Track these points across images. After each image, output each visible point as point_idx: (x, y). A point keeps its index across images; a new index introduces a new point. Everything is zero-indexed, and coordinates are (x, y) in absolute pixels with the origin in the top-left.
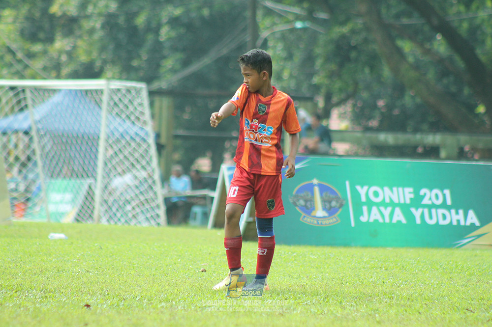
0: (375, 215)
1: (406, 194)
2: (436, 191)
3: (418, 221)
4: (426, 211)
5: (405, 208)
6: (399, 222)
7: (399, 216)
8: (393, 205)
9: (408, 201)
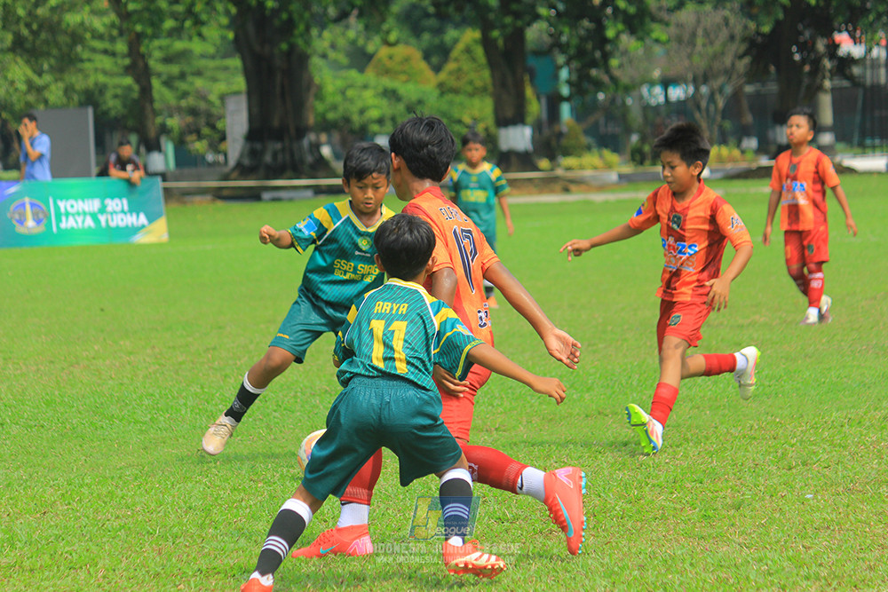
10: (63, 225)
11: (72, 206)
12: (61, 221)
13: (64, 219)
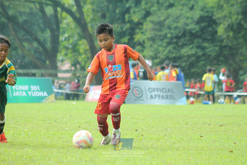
0: (17, 94)
1: (26, 87)
2: (35, 87)
3: (30, 95)
4: (32, 92)
5: (26, 92)
6: (25, 96)
7: (24, 94)
8: (22, 91)
9: (27, 90)
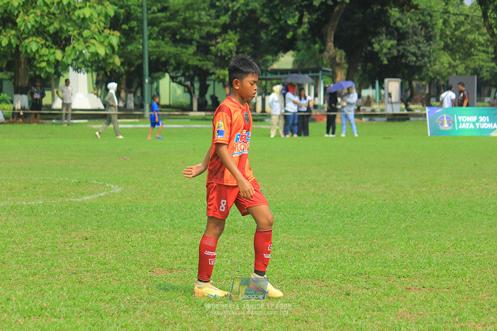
10: (460, 127)
11: (464, 119)
12: (459, 125)
13: (461, 124)
